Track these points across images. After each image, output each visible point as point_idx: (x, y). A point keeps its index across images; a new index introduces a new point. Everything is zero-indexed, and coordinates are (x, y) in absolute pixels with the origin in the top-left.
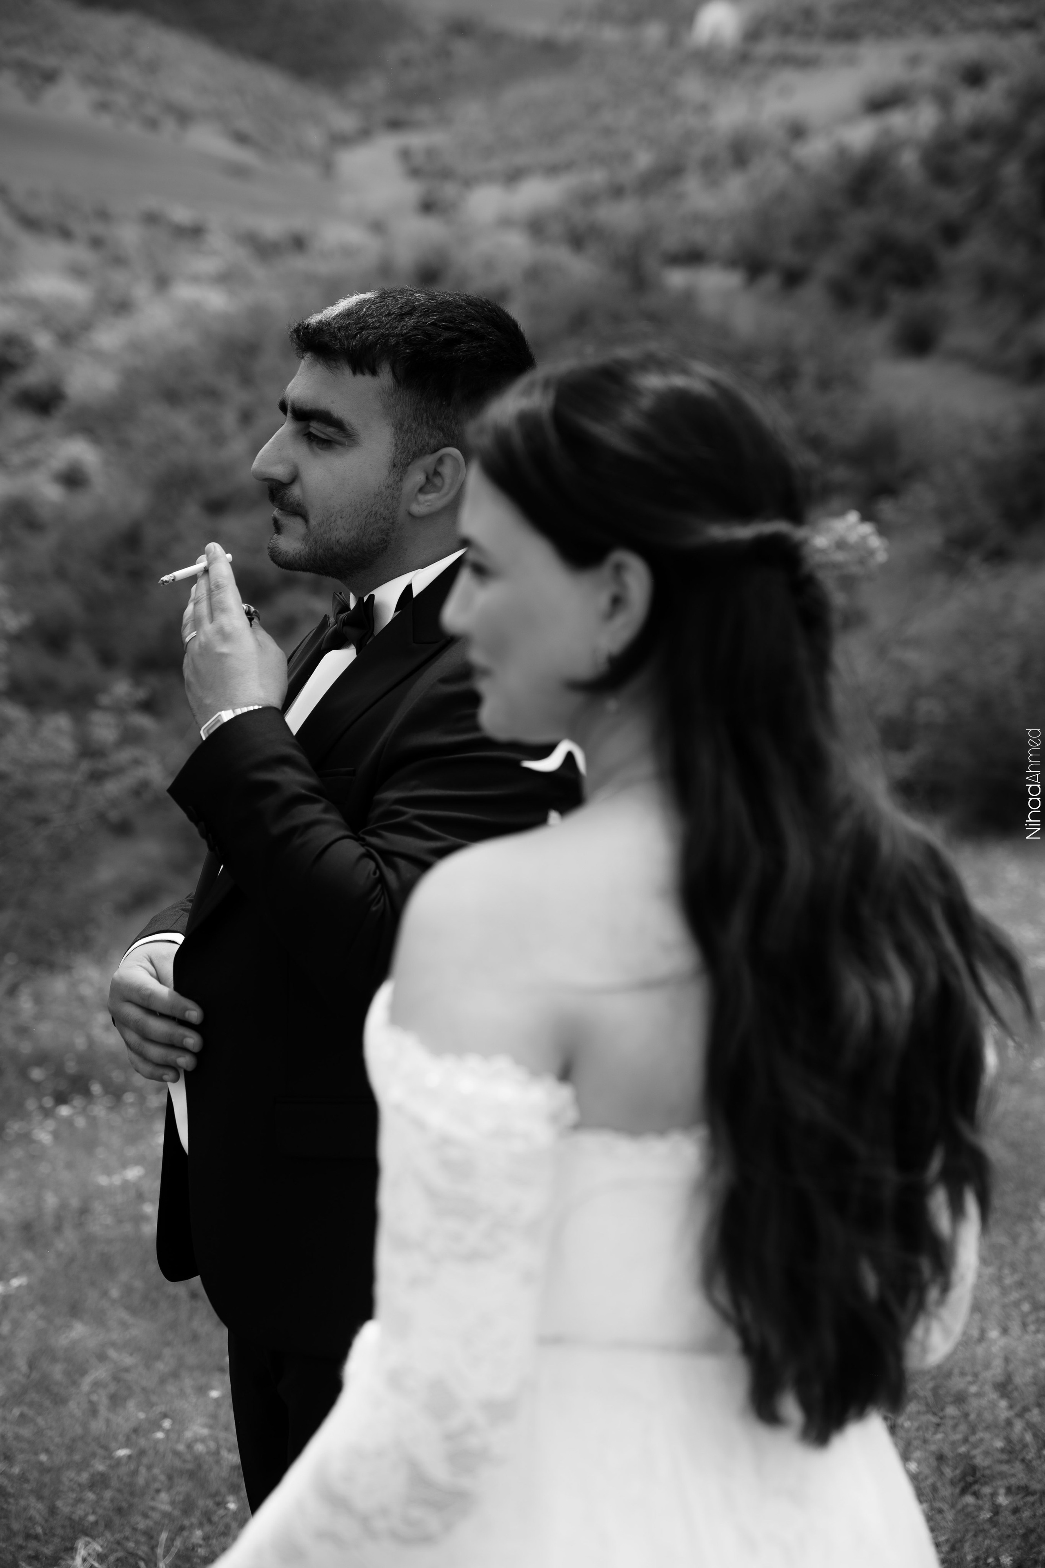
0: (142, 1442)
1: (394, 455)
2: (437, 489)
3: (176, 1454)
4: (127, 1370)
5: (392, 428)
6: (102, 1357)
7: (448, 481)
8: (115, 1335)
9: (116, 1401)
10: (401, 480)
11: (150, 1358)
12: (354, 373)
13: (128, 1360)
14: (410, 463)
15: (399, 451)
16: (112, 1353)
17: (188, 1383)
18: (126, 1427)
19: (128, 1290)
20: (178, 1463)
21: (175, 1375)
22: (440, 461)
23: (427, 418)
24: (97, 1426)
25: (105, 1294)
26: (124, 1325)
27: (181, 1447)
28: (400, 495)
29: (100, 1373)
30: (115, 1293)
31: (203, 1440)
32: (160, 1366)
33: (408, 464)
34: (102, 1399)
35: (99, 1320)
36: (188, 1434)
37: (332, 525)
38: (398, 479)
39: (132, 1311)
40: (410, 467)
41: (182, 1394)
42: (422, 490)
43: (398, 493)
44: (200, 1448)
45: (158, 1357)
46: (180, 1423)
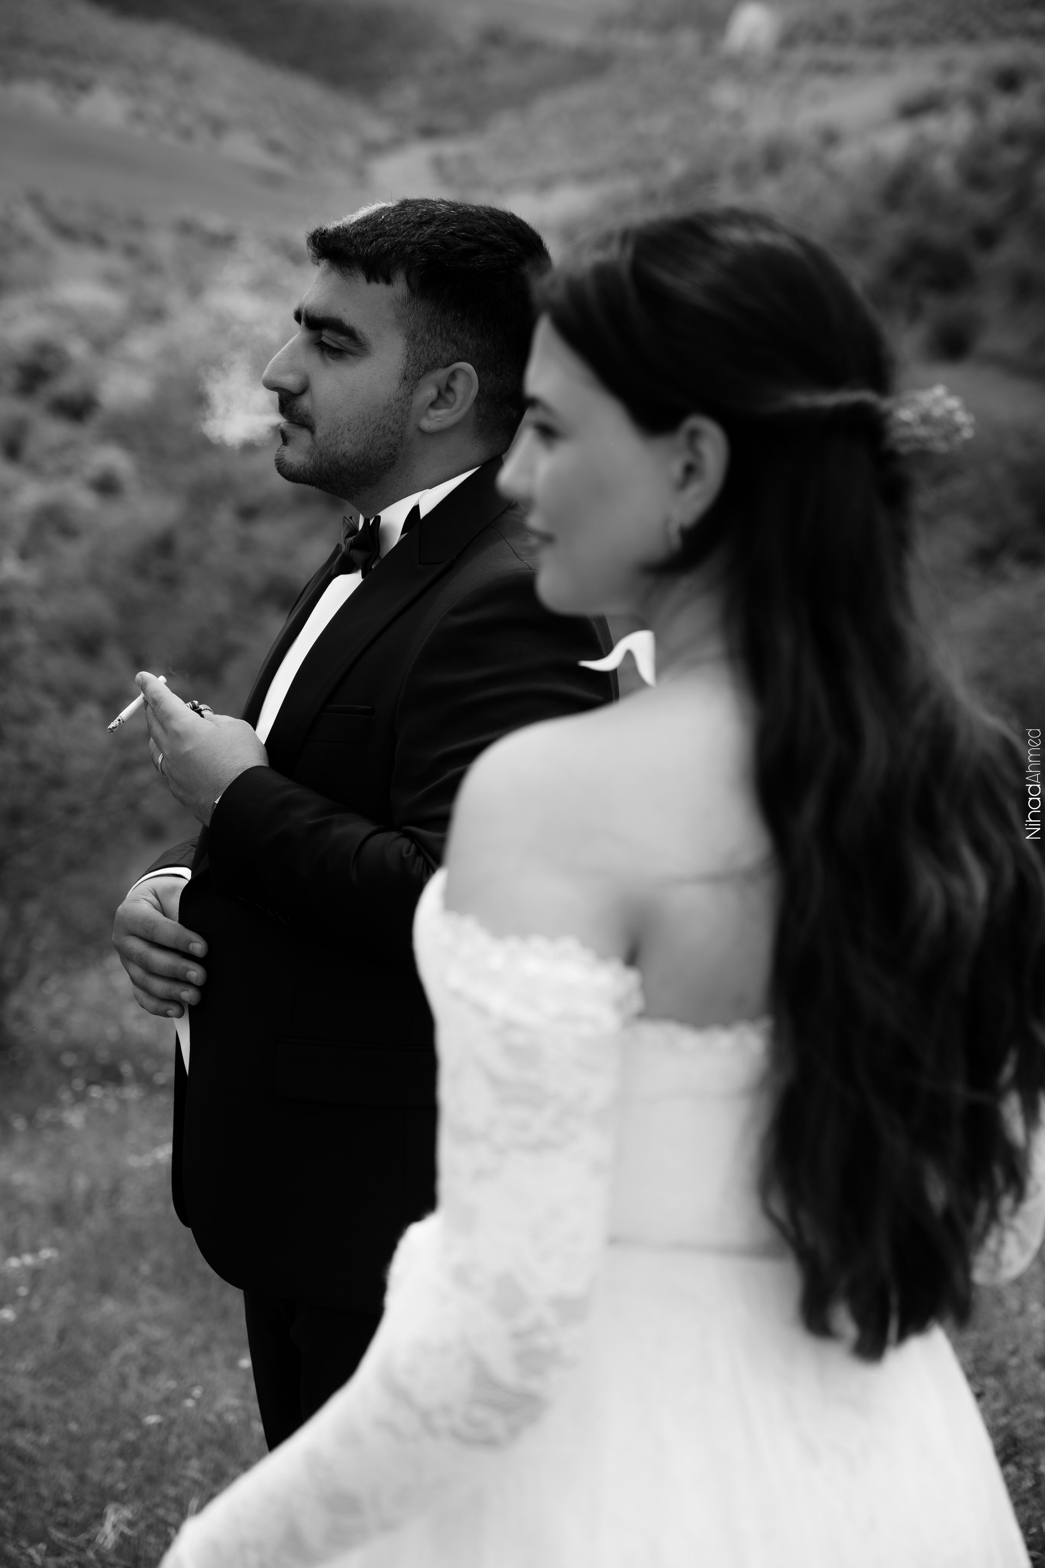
0: (173, 1413)
1: (406, 366)
2: (449, 405)
3: (206, 1423)
4: (157, 1343)
5: (405, 339)
6: (131, 1331)
7: (460, 397)
8: (147, 1310)
9: (145, 1372)
10: (411, 393)
11: (181, 1332)
12: (368, 281)
13: (157, 1333)
14: (421, 376)
15: (411, 363)
16: (143, 1328)
17: (219, 1356)
18: (156, 1397)
19: (158, 1268)
20: (207, 1432)
21: (206, 1348)
22: (453, 376)
23: (441, 330)
24: (128, 1398)
25: (135, 1270)
26: (154, 1301)
27: (211, 1418)
28: (409, 409)
29: (131, 1347)
30: (145, 1268)
31: (234, 1410)
32: (191, 1340)
33: (420, 378)
34: (132, 1371)
35: (130, 1296)
36: (219, 1406)
37: (339, 437)
38: (408, 392)
39: (161, 1285)
40: (421, 381)
41: (212, 1367)
42: (433, 405)
43: (408, 407)
44: (231, 1418)
45: (188, 1331)
46: (211, 1393)
